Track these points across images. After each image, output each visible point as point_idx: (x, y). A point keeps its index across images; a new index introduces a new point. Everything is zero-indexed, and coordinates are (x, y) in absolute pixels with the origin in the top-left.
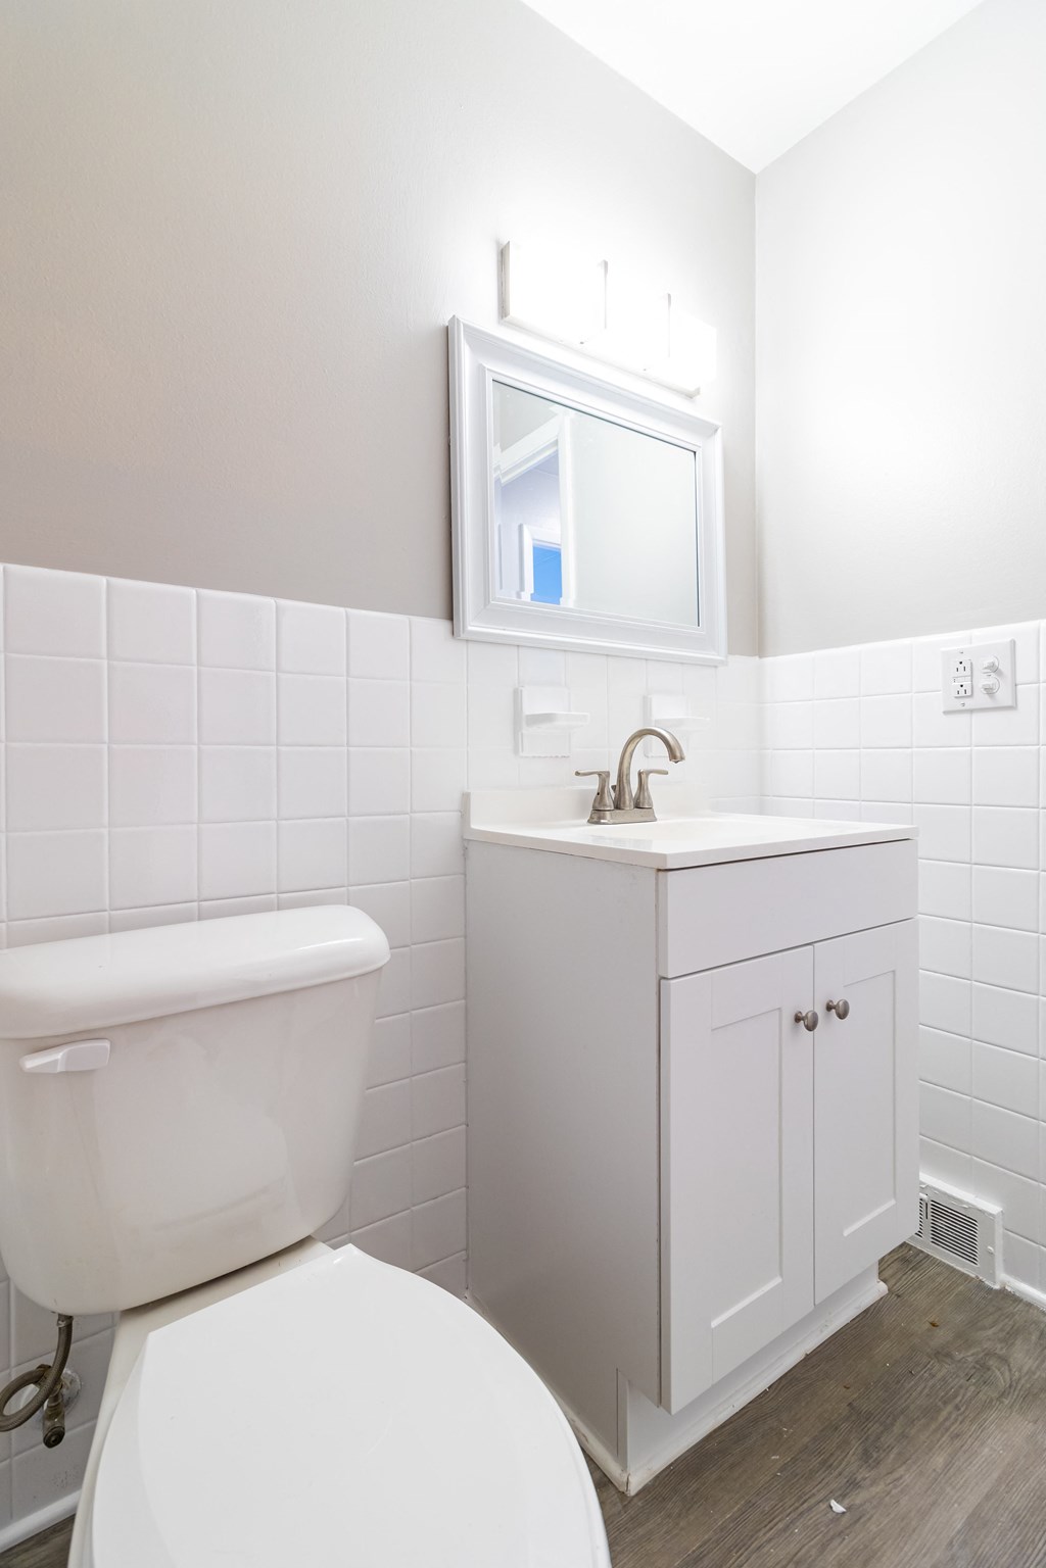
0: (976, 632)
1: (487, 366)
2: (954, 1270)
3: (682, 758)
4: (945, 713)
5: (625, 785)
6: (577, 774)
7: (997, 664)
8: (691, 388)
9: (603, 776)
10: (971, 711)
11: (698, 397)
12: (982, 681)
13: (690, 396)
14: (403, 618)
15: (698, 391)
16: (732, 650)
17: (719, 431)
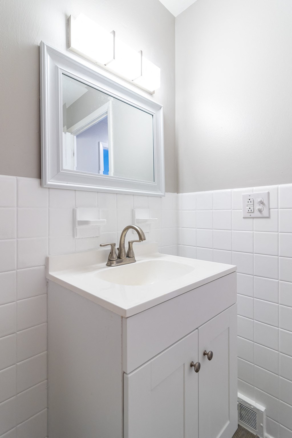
0: (255, 188)
1: (59, 67)
2: (249, 432)
3: (145, 239)
4: (244, 218)
5: (123, 248)
6: (101, 246)
7: (263, 201)
8: (151, 90)
9: (113, 245)
10: (253, 218)
11: (154, 94)
12: (257, 207)
13: (151, 94)
14: (14, 178)
15: (154, 92)
16: (167, 191)
17: (162, 108)
